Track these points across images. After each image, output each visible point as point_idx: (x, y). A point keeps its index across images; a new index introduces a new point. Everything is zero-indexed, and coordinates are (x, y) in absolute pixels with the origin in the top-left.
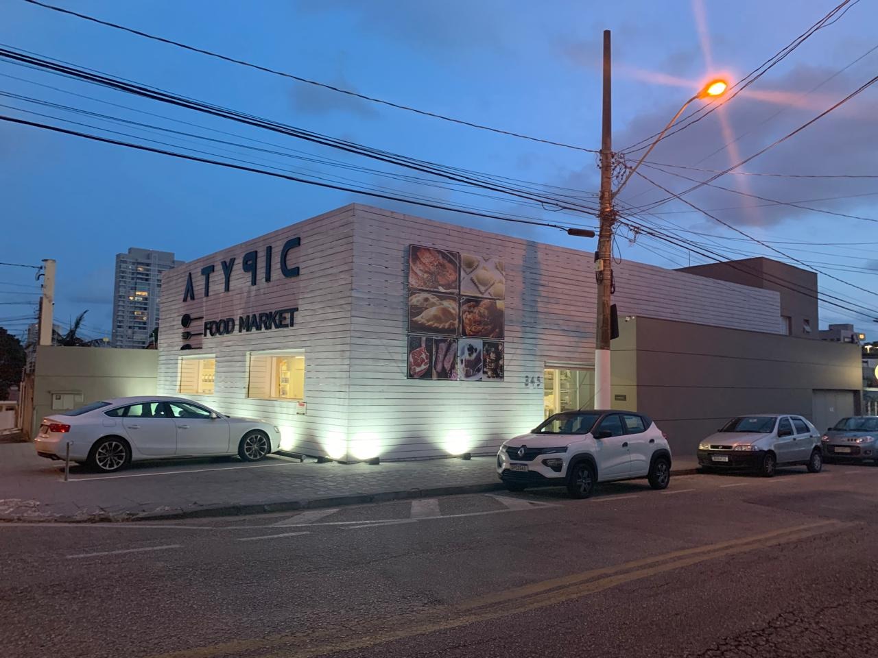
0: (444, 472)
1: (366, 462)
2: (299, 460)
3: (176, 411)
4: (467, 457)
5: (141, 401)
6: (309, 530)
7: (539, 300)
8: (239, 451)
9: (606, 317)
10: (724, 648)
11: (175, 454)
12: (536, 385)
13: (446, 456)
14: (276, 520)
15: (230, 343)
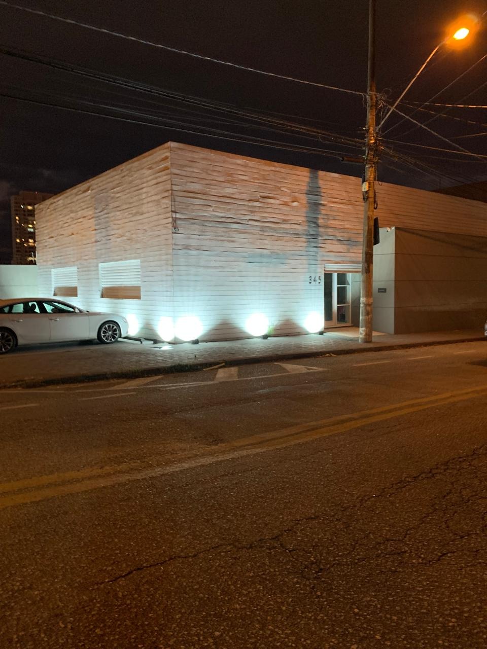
0: (246, 348)
1: (188, 342)
2: (139, 342)
3: (49, 308)
4: (265, 337)
5: (22, 301)
6: (135, 391)
7: (319, 217)
8: (98, 337)
9: (370, 227)
10: (436, 471)
11: (50, 340)
12: (317, 283)
13: (249, 337)
14: (114, 385)
15: (86, 258)
